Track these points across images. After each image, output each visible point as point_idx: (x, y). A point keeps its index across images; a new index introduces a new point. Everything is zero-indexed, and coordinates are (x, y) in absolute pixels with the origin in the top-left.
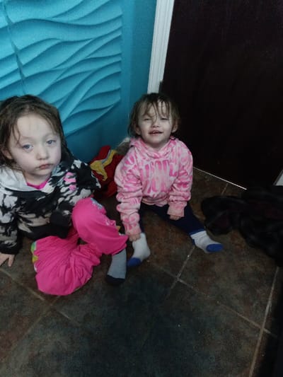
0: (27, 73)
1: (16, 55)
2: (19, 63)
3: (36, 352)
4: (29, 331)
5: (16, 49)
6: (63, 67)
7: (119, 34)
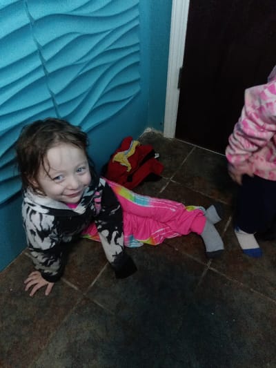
0: (50, 69)
1: (39, 52)
2: (42, 59)
3: (73, 340)
4: (65, 320)
5: (38, 45)
6: (83, 61)
7: (136, 23)
